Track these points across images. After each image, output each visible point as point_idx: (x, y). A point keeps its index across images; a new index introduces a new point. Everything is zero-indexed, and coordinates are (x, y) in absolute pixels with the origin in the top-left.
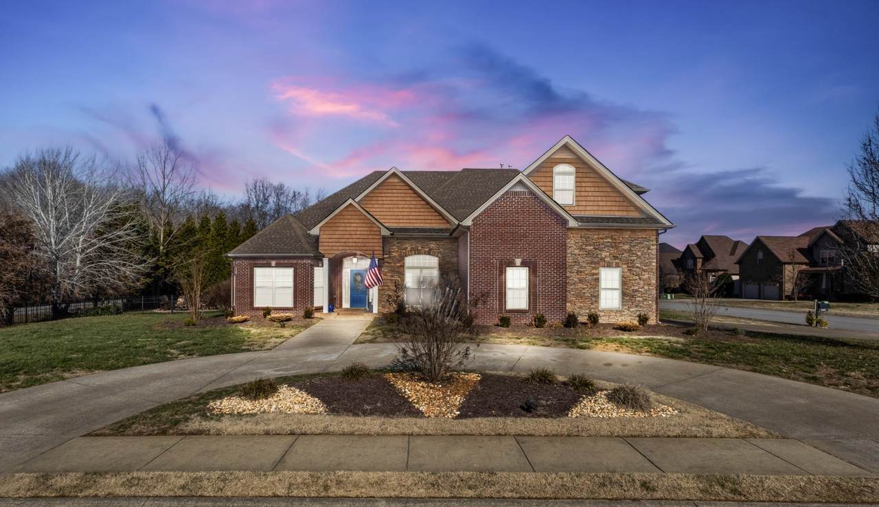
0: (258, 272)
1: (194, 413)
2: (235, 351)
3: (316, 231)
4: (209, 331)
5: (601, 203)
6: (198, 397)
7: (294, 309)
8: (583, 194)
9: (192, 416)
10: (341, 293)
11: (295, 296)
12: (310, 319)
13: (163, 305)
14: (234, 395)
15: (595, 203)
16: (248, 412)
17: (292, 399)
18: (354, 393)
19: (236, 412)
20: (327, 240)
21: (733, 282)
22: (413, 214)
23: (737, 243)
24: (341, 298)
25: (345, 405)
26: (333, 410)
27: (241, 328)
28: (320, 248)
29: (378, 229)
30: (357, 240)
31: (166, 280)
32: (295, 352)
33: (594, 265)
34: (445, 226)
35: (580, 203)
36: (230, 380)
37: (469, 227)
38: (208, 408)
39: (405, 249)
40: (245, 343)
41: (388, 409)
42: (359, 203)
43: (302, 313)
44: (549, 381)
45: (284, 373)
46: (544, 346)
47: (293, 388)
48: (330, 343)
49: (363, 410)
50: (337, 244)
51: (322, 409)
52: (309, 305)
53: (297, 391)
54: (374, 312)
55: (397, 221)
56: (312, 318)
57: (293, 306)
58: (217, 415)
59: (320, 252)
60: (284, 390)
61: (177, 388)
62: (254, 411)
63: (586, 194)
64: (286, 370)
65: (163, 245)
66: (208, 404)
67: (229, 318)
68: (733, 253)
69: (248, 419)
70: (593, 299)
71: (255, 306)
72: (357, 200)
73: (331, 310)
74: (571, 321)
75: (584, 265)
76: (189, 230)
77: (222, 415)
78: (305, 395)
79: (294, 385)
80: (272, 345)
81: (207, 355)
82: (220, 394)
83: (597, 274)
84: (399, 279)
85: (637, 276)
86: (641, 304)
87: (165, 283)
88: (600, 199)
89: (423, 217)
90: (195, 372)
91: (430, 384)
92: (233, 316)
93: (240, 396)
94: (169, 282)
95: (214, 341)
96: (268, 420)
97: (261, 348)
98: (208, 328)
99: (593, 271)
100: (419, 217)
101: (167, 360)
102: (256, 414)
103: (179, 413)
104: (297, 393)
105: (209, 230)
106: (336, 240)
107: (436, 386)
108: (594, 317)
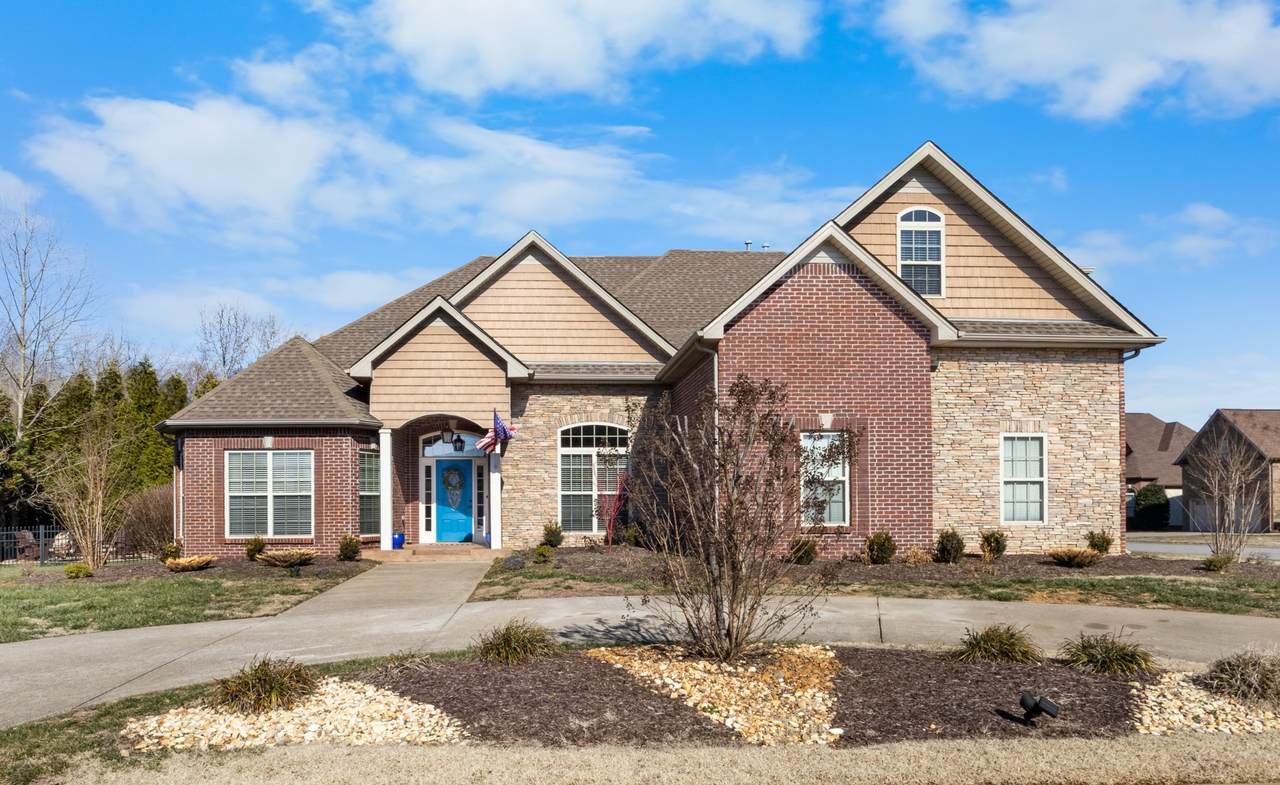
0: (231, 459)
1: (83, 748)
2: (188, 619)
3: (362, 369)
4: (126, 586)
5: (1000, 293)
6: (92, 713)
7: (315, 539)
8: (962, 272)
9: (77, 758)
10: (416, 511)
11: (318, 514)
12: (353, 563)
13: (22, 551)
14: (194, 703)
15: (988, 293)
16: (239, 744)
17: (360, 709)
18: (527, 692)
19: (203, 745)
20: (388, 390)
21: (1168, 501)
22: (574, 333)
23: (1170, 429)
24: (416, 520)
25: (515, 719)
26: (484, 734)
27: (199, 579)
28: (372, 407)
29: (502, 364)
30: (455, 390)
31: (28, 501)
32: (335, 619)
33: (987, 429)
34: (646, 359)
35: (957, 293)
36: (182, 673)
37: (719, 340)
38: (124, 737)
39: (559, 410)
40: (211, 605)
41: (638, 724)
42: (460, 307)
43: (334, 550)
44: (1024, 654)
45: (318, 657)
46: (910, 597)
47: (358, 684)
48: (411, 602)
49: (569, 731)
50: (412, 399)
51: (450, 731)
52: (350, 532)
53: (370, 690)
54: (493, 546)
55: (542, 350)
56: (358, 561)
57: (312, 536)
58: (150, 754)
59: (373, 418)
60: (331, 688)
61: (40, 694)
62: (258, 742)
63: (968, 272)
64: (322, 651)
65: (22, 429)
66: (122, 726)
67: (170, 561)
68: (1164, 445)
69: (243, 761)
70: (988, 502)
71: (227, 536)
72: (455, 300)
73: (398, 544)
74: (949, 549)
75: (967, 426)
76: (77, 397)
77: (165, 752)
78: (394, 699)
79: (356, 677)
80: (276, 606)
81: (119, 627)
82: (156, 704)
83: (995, 448)
84: (546, 476)
85: (1081, 454)
86: (1090, 513)
87: (24, 506)
88: (997, 282)
89: (595, 342)
90: (89, 661)
91: (724, 665)
92: (179, 557)
93: (212, 705)
94: (32, 504)
95: (137, 601)
96: (303, 762)
97: (252, 612)
98: (122, 581)
99: (986, 442)
100: (589, 342)
101: (20, 638)
102: (262, 750)
103: (37, 750)
104: (368, 694)
105: (118, 396)
106: (408, 390)
107: (741, 670)
108: (996, 540)
